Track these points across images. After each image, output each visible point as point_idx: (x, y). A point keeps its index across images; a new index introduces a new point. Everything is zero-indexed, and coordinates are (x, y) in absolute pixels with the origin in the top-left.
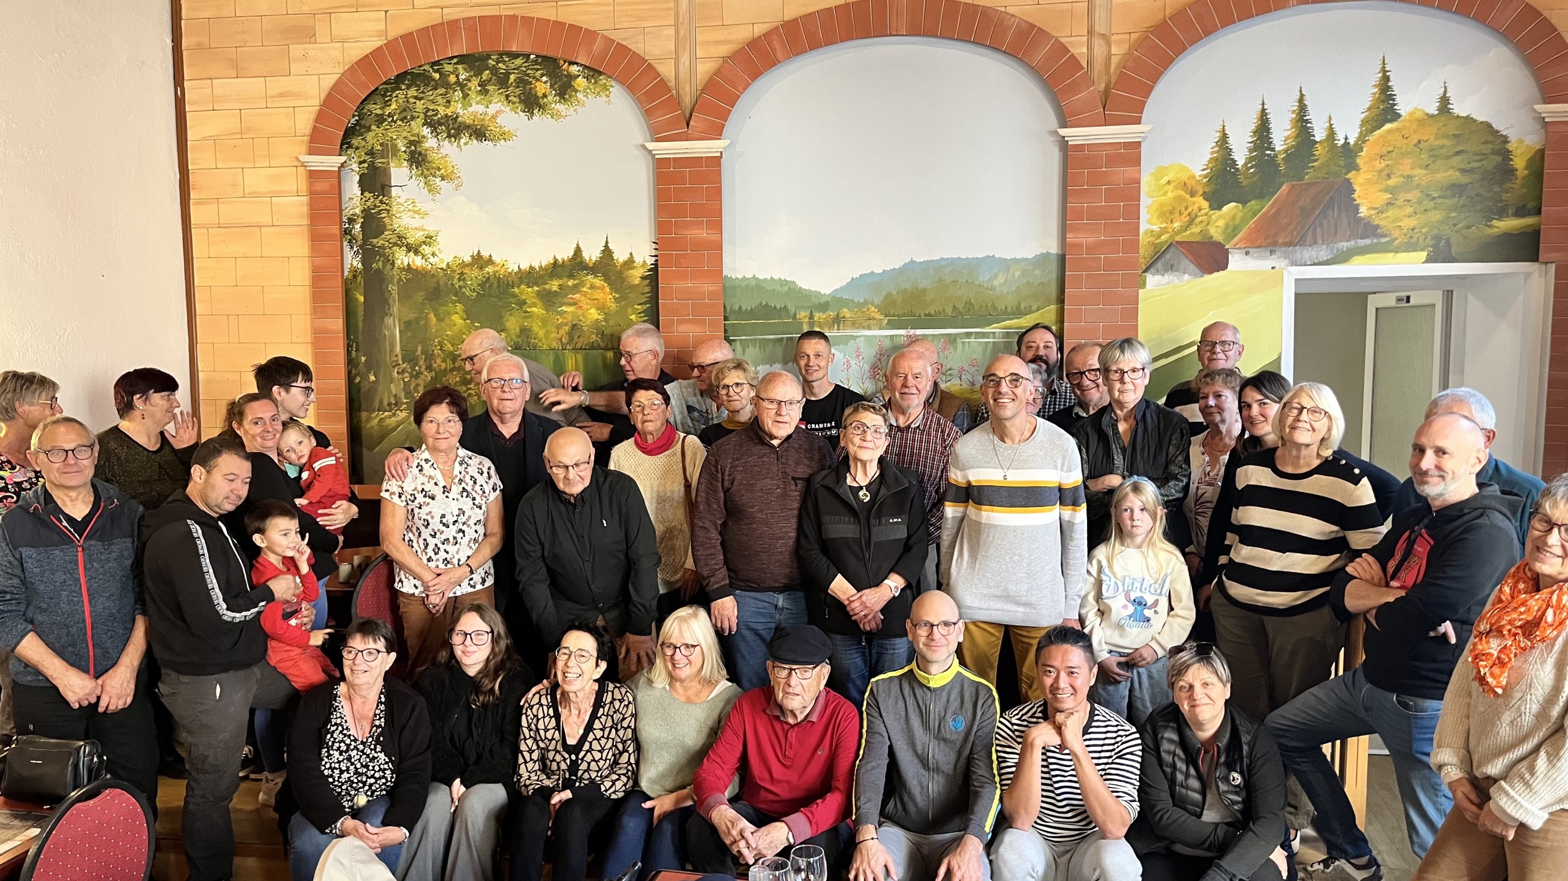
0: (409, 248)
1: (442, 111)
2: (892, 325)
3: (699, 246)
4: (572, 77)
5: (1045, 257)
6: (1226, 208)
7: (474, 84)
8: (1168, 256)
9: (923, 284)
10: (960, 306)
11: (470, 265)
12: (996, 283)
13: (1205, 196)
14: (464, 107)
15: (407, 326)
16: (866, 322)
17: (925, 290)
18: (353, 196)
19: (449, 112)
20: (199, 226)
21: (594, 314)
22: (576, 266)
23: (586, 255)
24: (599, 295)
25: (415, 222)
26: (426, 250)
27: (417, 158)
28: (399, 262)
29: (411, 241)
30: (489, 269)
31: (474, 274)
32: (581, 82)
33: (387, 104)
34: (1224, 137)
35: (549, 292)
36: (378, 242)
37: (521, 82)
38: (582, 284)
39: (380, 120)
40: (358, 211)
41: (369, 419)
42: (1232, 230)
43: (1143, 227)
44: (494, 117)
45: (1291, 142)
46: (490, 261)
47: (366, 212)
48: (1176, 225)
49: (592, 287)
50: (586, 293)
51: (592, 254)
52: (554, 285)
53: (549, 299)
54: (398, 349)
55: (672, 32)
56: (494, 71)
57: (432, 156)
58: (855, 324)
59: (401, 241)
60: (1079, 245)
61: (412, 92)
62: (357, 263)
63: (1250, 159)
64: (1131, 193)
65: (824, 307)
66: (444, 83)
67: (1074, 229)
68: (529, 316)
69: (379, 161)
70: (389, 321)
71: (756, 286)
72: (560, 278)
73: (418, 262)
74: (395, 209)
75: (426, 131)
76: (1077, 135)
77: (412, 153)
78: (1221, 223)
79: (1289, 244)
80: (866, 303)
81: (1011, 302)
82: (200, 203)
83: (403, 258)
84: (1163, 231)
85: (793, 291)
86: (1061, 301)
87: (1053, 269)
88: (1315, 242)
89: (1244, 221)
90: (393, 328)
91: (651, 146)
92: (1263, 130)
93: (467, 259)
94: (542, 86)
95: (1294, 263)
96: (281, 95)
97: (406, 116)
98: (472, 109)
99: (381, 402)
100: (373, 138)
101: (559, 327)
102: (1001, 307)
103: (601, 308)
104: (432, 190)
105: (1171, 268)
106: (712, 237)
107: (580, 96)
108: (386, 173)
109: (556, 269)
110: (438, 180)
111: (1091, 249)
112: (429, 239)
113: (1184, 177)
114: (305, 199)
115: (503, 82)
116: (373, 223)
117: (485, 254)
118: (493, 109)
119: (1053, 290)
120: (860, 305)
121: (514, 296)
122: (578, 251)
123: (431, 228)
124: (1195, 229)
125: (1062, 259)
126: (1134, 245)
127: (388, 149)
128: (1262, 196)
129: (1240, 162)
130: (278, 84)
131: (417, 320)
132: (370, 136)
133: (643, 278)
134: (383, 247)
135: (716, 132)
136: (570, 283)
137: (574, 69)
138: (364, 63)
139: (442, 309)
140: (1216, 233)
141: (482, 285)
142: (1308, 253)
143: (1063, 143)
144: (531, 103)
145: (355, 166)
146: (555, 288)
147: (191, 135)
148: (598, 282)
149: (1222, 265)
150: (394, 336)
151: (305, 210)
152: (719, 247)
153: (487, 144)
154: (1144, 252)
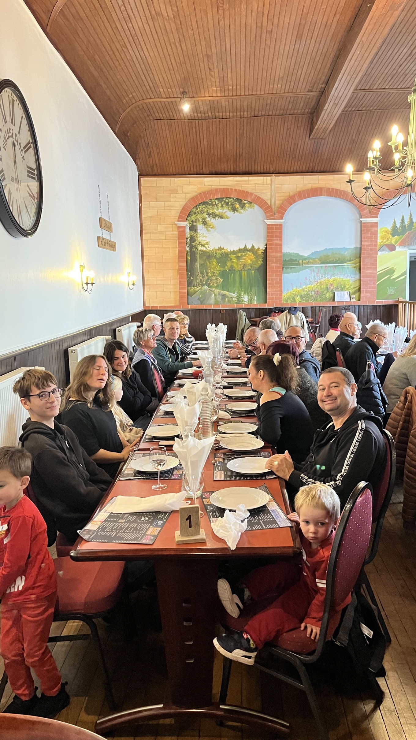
0: (202, 245)
1: (211, 211)
2: (321, 263)
3: (277, 245)
4: (244, 204)
5: (356, 248)
6: (395, 237)
7: (220, 205)
8: (383, 248)
9: (329, 254)
10: (337, 259)
11: (218, 250)
12: (346, 253)
13: (391, 234)
14: (217, 210)
15: (201, 265)
16: (315, 263)
17: (329, 255)
18: (188, 233)
19: (213, 211)
20: (145, 240)
21: (249, 261)
22: (245, 249)
23: (248, 247)
24: (251, 257)
25: (204, 239)
26: (206, 246)
27: (205, 223)
28: (199, 249)
29: (203, 244)
30: (223, 251)
31: (219, 252)
32: (247, 205)
33: (197, 209)
34: (395, 221)
35: (238, 256)
36: (194, 244)
37: (231, 204)
38: (246, 254)
39: (195, 213)
40: (189, 236)
41: (191, 289)
42: (396, 242)
43: (378, 241)
44: (225, 213)
45: (409, 223)
46: (223, 249)
47: (191, 236)
48: (385, 241)
49: (249, 255)
50: (247, 257)
51: (249, 247)
52: (239, 255)
53: (238, 258)
54: (199, 271)
55: (270, 193)
56: (225, 201)
57: (208, 222)
58: (313, 263)
59: (200, 243)
60: (364, 245)
61: (204, 206)
62: (188, 249)
63: (400, 226)
64: (375, 234)
65: (305, 259)
66: (212, 204)
67: (364, 241)
68: (233, 262)
69: (195, 224)
70: (196, 264)
71: (290, 254)
72: (241, 252)
73: (204, 249)
74: (198, 236)
75: (207, 216)
76: (364, 220)
77: (203, 222)
78: (394, 240)
79: (408, 245)
80: (315, 258)
81: (348, 258)
82: (146, 234)
83: (200, 248)
84: (382, 242)
85: (298, 255)
86: (360, 258)
87: (359, 250)
88: (413, 245)
89: (399, 240)
90: (198, 266)
91: (266, 221)
92: (403, 220)
93: (217, 248)
94: (237, 205)
95: (409, 249)
96: (168, 206)
97: (202, 212)
98: (219, 211)
99: (194, 284)
100: (193, 218)
101: (240, 265)
102: (346, 259)
103: (251, 260)
104: (208, 231)
105: (383, 250)
106: (280, 243)
107: (247, 208)
108: (196, 226)
109: (240, 251)
110: (210, 228)
111: (368, 246)
112: (207, 243)
113: (386, 230)
114: (177, 233)
115: (227, 204)
116: (192, 239)
117: (222, 247)
118: (224, 211)
119: (358, 255)
120: (314, 259)
121: (229, 257)
122: (246, 246)
123: (208, 240)
124: (389, 242)
125: (361, 248)
126: (376, 245)
127: (197, 221)
128: (403, 234)
129: (398, 227)
130: (167, 204)
131: (204, 264)
132: (192, 217)
133: (262, 253)
134: (195, 245)
135: (281, 218)
136: (244, 254)
137: (245, 202)
138: (193, 199)
139: (210, 261)
140: (393, 243)
141: (221, 255)
142: (412, 247)
143: (361, 221)
144: (234, 210)
145: (188, 225)
146: (240, 255)
147: (143, 216)
148: (250, 254)
149: (395, 250)
150: (198, 267)
151: (177, 235)
152: (281, 245)
153: (223, 220)
154: (378, 246)
